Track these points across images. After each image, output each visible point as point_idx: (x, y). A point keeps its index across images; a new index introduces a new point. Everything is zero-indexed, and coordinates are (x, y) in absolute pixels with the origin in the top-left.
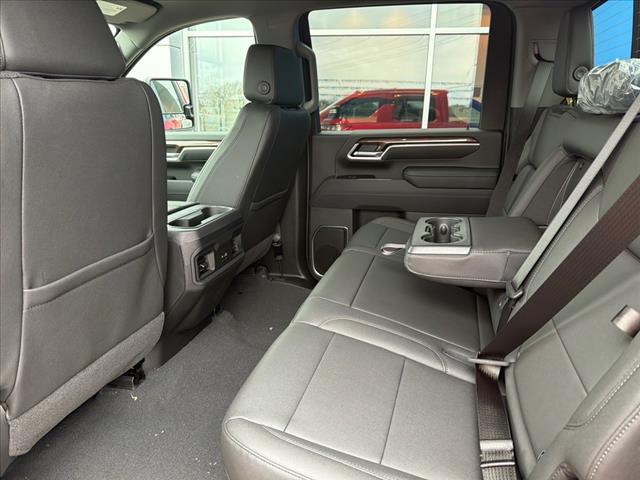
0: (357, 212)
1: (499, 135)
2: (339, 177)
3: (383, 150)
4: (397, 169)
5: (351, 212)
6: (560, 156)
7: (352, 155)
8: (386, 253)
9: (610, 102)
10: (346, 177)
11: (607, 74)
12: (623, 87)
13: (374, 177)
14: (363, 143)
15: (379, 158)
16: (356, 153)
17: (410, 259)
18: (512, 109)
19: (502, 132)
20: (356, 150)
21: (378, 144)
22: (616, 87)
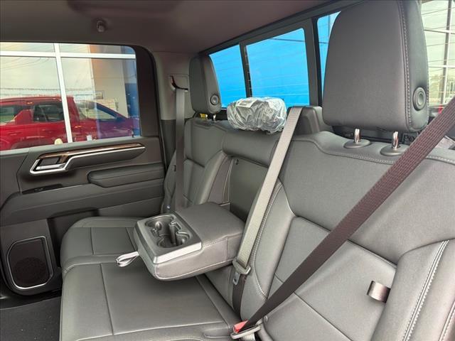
0: (51, 221)
1: (157, 139)
2: (24, 193)
3: (66, 161)
4: (82, 175)
5: (45, 221)
6: (222, 156)
7: (35, 170)
10: (33, 191)
13: (59, 186)
14: (43, 158)
15: (63, 169)
16: (38, 168)
18: (162, 120)
19: (158, 137)
20: (38, 165)
21: (60, 157)
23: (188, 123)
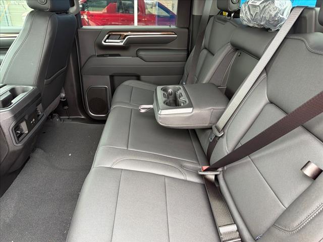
0: (112, 77)
1: (187, 30)
2: (98, 56)
3: (124, 39)
4: (133, 50)
5: (108, 77)
6: (229, 48)
7: (105, 42)
8: (143, 111)
9: (266, 23)
10: (103, 56)
11: (265, 7)
12: (275, 16)
13: (119, 55)
14: (111, 34)
15: (122, 44)
16: (107, 41)
17: (160, 118)
18: (193, 16)
19: (188, 28)
20: (108, 38)
21: (121, 35)
22: (271, 15)
23: (212, 19)
